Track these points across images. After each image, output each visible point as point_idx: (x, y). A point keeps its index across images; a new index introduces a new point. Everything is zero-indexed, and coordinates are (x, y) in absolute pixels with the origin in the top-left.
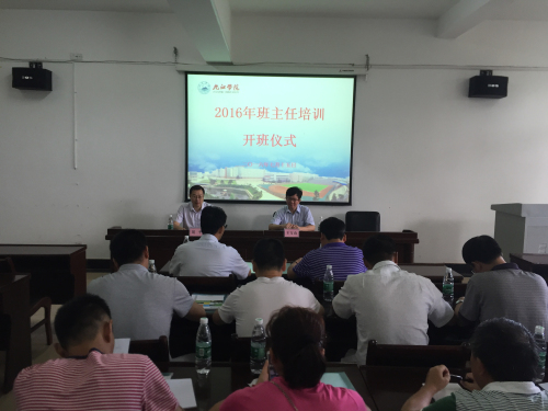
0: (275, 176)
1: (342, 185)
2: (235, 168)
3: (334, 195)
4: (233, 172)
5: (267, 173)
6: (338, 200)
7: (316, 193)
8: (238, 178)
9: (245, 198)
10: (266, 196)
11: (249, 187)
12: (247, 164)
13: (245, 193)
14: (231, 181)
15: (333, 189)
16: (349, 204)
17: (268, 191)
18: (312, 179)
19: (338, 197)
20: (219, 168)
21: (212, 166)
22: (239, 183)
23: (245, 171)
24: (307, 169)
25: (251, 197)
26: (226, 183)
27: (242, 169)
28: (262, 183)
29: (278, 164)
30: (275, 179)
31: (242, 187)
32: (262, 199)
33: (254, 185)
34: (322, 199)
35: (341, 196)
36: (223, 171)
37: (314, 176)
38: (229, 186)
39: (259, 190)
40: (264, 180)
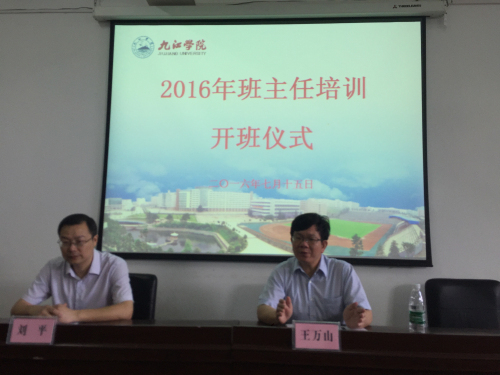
0: (272, 205)
1: (408, 224)
2: (196, 191)
3: (394, 245)
4: (191, 198)
5: (257, 199)
6: (402, 253)
7: (356, 239)
8: (200, 209)
9: (213, 250)
10: (256, 247)
11: (221, 228)
12: (218, 183)
13: (213, 240)
14: (186, 217)
15: (392, 231)
16: (427, 263)
17: (259, 235)
18: (346, 211)
19: (401, 249)
20: (164, 190)
21: (152, 187)
22: (202, 219)
23: (214, 197)
24: (336, 192)
25: (225, 247)
26: (177, 220)
27: (210, 193)
28: (247, 219)
29: (278, 183)
30: (273, 212)
31: (207, 227)
32: (246, 251)
33: (232, 223)
34: (367, 253)
35: (409, 247)
36: (172, 197)
37: (351, 205)
38: (182, 225)
39: (242, 233)
40: (250, 214)
